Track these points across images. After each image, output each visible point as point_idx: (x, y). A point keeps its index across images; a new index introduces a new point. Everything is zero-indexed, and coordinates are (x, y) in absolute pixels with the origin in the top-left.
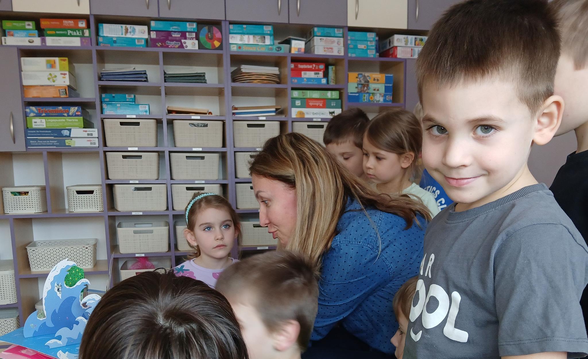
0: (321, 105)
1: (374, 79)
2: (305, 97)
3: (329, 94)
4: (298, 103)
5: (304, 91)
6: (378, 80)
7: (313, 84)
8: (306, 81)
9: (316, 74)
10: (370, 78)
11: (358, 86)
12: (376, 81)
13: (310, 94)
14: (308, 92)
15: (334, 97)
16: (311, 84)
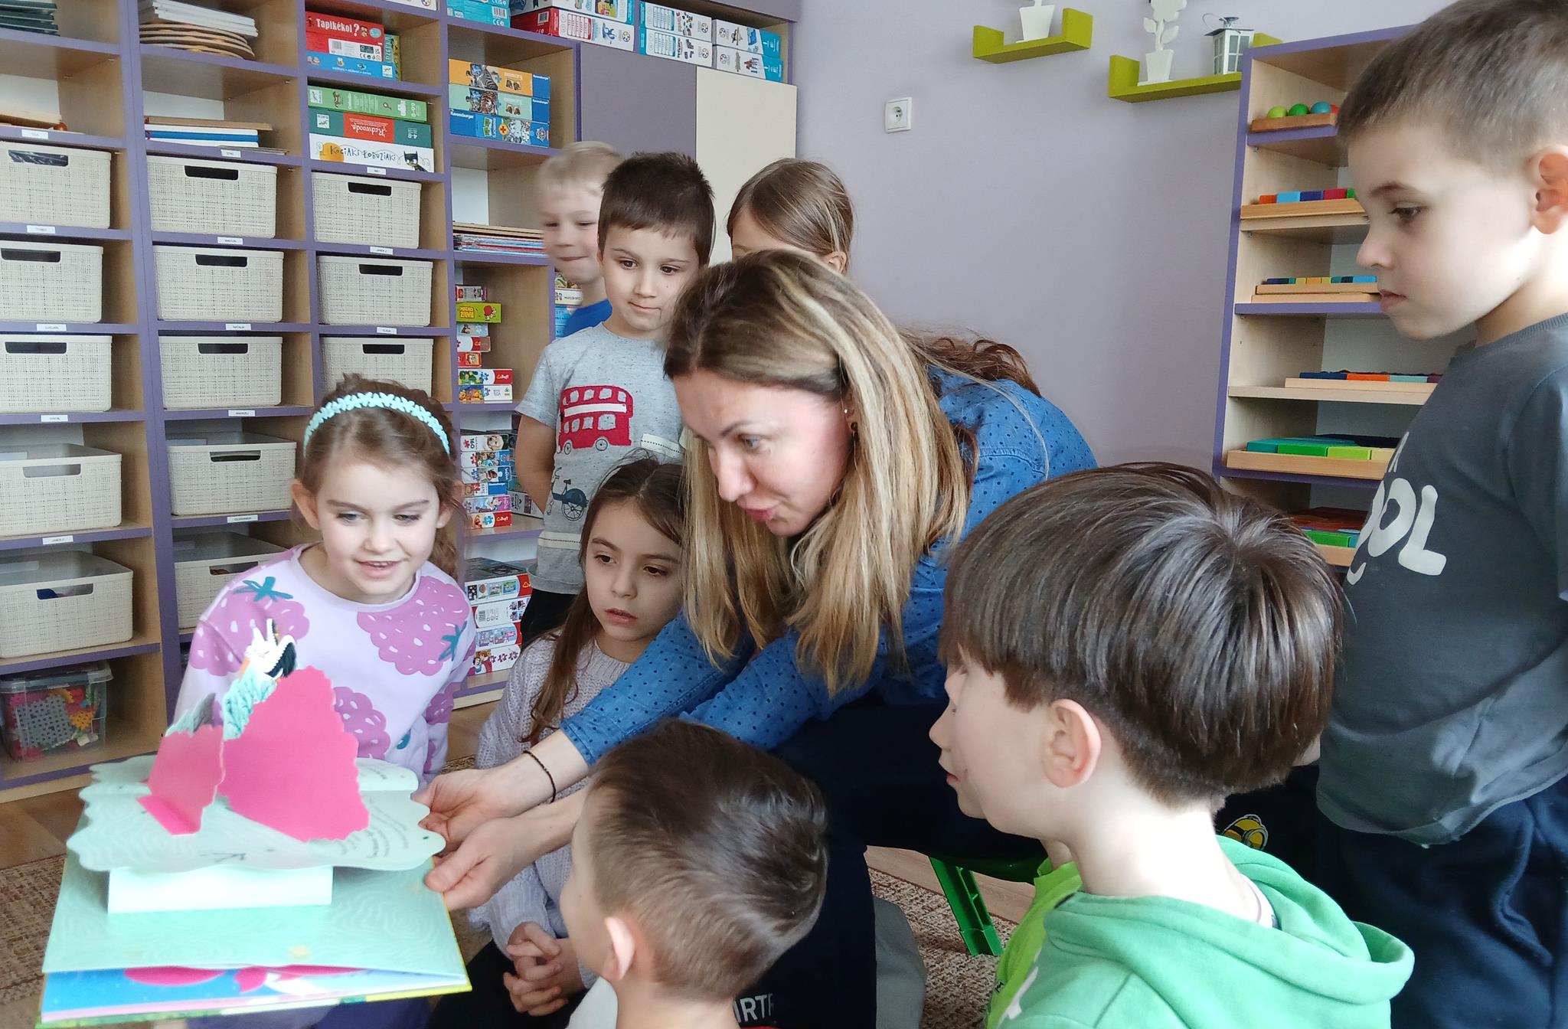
0: (382, 134)
1: (509, 84)
2: (340, 107)
3: (403, 108)
4: (323, 121)
5: (338, 92)
6: (517, 87)
7: (361, 77)
8: (343, 64)
9: (365, 49)
10: (499, 80)
11: (471, 94)
12: (512, 90)
13: (353, 102)
14: (349, 95)
15: (413, 116)
16: (354, 74)
